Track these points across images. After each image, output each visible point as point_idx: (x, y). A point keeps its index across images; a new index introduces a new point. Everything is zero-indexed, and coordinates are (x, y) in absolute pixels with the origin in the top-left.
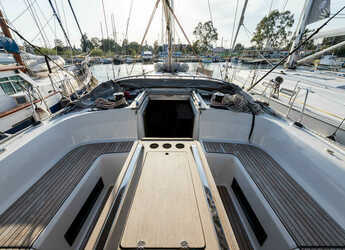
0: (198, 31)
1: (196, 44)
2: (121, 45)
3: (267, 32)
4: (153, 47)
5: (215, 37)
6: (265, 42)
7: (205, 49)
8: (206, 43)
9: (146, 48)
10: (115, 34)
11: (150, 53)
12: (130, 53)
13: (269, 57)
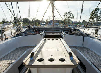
0: (65, 15)
1: (65, 20)
2: (32, 21)
3: (95, 16)
4: (46, 21)
5: (73, 17)
6: (95, 19)
7: (69, 22)
8: (69, 20)
9: (43, 22)
10: (29, 16)
11: (44, 23)
12: (35, 24)
13: (98, 25)
